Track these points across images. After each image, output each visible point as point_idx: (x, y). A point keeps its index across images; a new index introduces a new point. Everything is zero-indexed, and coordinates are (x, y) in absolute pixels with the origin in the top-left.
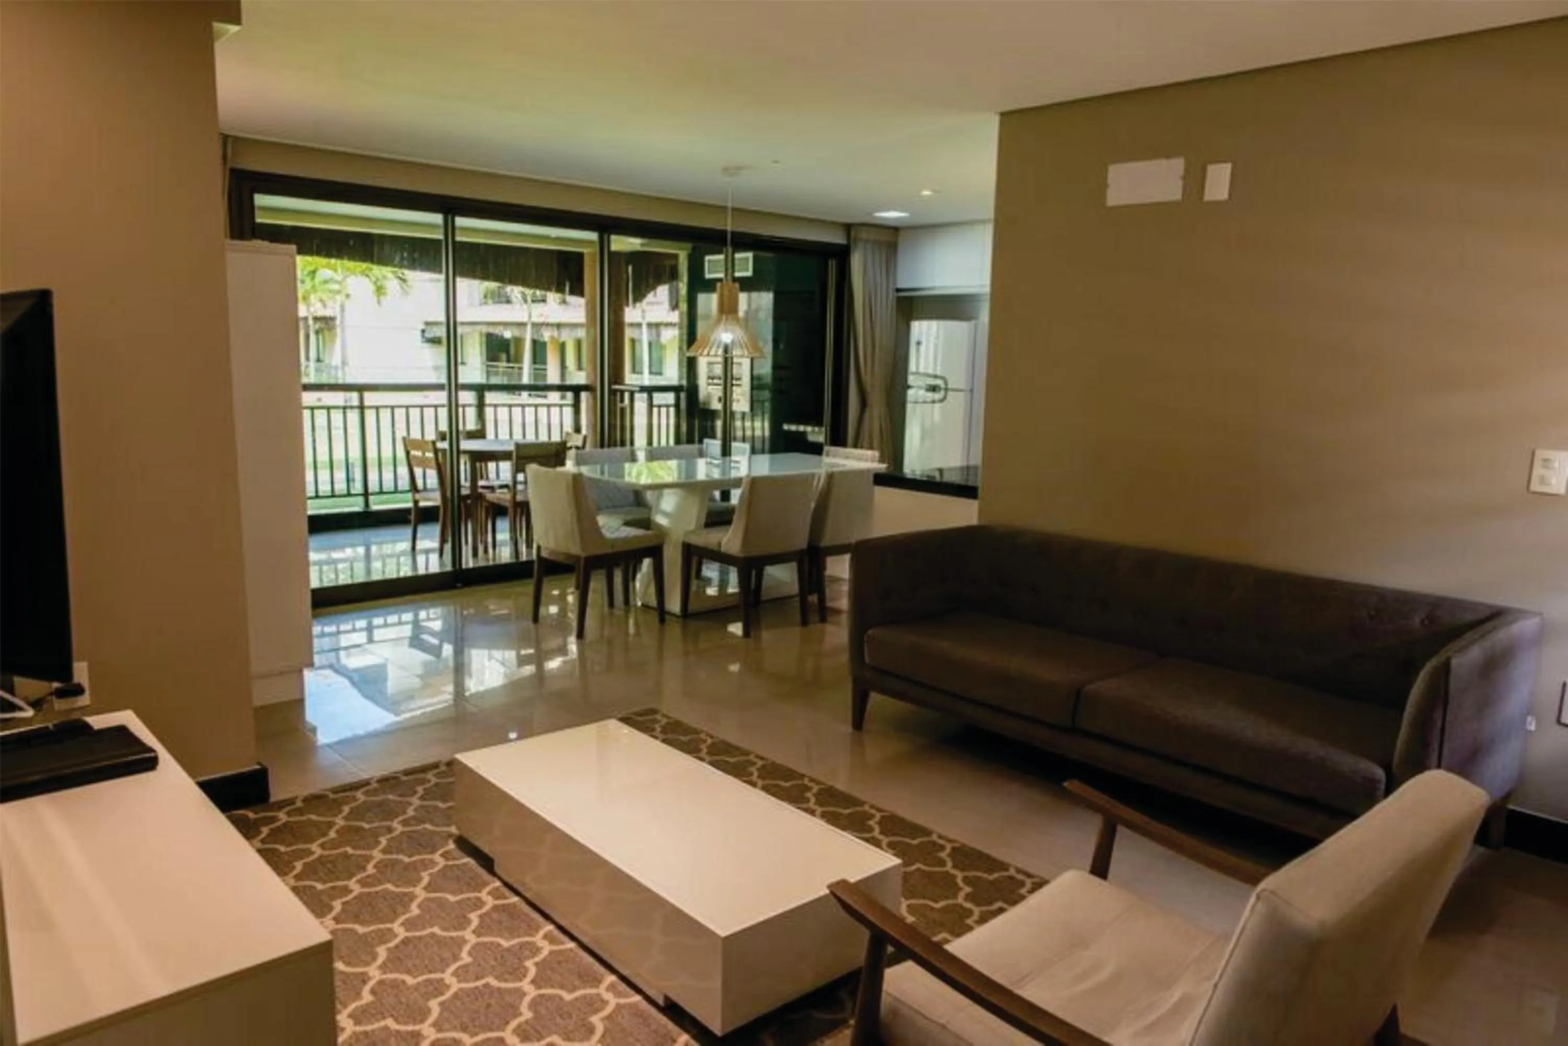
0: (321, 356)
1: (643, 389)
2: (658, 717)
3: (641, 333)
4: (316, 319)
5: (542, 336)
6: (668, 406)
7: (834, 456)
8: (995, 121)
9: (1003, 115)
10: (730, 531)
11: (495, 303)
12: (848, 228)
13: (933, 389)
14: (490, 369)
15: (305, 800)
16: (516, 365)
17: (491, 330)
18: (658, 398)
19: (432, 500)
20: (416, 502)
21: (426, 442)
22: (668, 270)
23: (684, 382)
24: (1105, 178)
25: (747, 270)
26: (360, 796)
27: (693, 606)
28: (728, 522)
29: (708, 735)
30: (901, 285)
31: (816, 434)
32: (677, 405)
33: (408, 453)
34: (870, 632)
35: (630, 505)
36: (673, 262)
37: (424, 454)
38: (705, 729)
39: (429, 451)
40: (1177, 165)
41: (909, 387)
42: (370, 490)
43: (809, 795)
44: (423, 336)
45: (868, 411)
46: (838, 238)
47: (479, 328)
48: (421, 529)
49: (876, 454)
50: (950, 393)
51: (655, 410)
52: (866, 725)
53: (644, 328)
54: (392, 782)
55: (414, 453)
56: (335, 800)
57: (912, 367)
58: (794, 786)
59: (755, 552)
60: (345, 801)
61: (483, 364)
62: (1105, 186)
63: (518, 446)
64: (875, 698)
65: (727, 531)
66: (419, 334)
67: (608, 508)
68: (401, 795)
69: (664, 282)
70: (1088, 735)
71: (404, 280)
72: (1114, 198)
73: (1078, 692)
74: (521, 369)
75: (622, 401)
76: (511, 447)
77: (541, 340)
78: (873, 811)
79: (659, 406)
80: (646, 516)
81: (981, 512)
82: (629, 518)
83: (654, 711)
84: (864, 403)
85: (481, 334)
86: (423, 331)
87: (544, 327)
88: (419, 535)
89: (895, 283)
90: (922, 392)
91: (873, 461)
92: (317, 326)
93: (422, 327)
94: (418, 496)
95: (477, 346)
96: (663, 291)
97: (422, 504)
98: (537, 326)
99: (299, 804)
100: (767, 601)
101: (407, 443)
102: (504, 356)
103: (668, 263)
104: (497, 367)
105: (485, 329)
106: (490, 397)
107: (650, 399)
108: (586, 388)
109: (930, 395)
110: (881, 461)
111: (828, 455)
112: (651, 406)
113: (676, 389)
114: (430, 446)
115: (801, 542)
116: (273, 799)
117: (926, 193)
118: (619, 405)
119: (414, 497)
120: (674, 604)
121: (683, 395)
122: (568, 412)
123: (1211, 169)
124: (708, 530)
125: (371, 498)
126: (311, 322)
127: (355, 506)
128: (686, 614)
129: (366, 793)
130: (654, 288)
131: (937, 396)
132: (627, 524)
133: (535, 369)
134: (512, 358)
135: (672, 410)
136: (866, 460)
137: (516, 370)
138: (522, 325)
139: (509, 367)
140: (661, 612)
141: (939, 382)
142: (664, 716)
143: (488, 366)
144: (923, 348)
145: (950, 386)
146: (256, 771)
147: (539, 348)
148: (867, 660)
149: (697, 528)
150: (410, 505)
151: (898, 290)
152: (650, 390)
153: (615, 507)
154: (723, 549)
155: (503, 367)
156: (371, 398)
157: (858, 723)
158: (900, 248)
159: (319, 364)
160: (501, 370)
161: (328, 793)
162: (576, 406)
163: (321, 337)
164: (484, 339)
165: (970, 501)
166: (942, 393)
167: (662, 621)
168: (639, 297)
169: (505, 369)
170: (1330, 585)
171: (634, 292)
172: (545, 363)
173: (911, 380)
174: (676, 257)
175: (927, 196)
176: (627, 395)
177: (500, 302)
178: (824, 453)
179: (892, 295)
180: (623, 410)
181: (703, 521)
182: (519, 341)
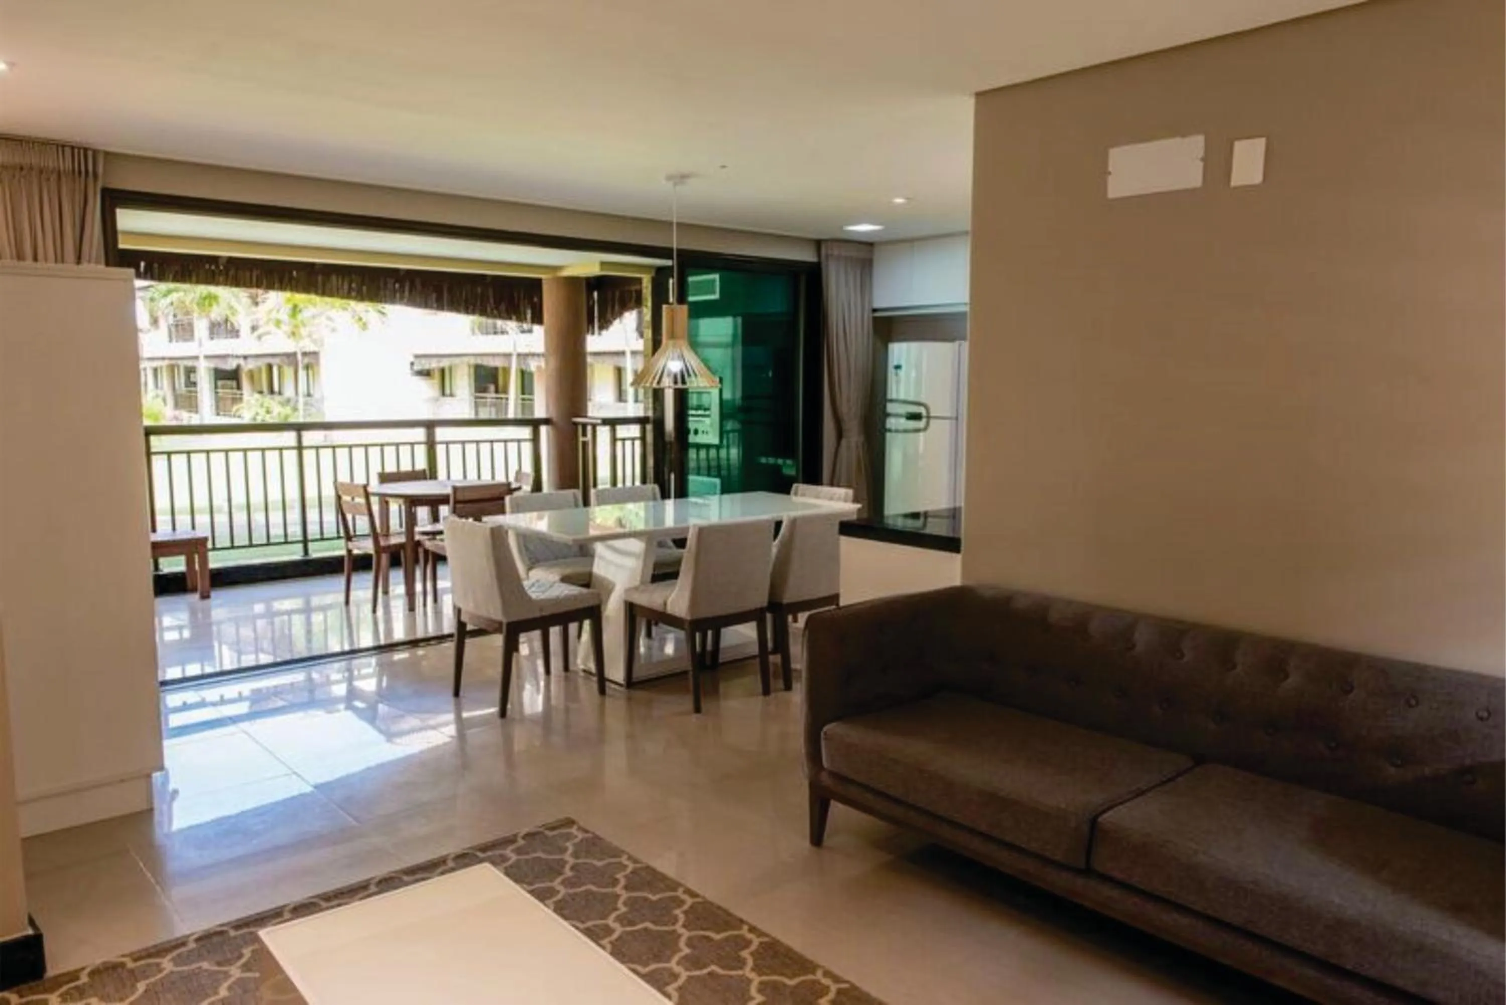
0: (312, 392)
1: (605, 422)
2: (574, 830)
3: (625, 362)
4: (305, 354)
5: (528, 365)
6: (633, 439)
7: (803, 495)
8: (970, 104)
9: (979, 95)
10: (677, 588)
11: (482, 333)
12: (818, 244)
13: (916, 417)
14: (478, 400)
15: (94, 973)
16: (503, 396)
17: (479, 361)
18: (623, 431)
19: (365, 547)
20: (349, 551)
21: (357, 486)
22: (634, 295)
23: (650, 414)
24: (1105, 163)
25: (713, 293)
26: (167, 964)
27: (639, 673)
28: (674, 575)
29: (630, 858)
30: (877, 304)
31: (789, 468)
32: (643, 438)
33: (339, 498)
34: (825, 729)
35: (575, 556)
36: (637, 287)
37: (353, 499)
38: (627, 850)
39: (359, 496)
40: (1196, 143)
41: (888, 415)
42: (310, 537)
43: (745, 954)
44: (412, 369)
45: (844, 442)
46: (807, 256)
47: (466, 359)
48: (356, 578)
49: (850, 492)
50: (932, 422)
51: (619, 444)
52: (827, 841)
53: (628, 355)
54: (215, 939)
55: (346, 498)
56: (132, 971)
57: (892, 393)
58: (727, 939)
59: (706, 612)
60: (144, 974)
61: (472, 395)
62: (1105, 173)
63: (455, 489)
64: (836, 809)
65: (674, 585)
66: (409, 366)
67: (546, 560)
68: (219, 964)
69: (632, 309)
70: (1106, 878)
71: (383, 313)
72: (1117, 188)
73: (1094, 823)
74: (507, 399)
75: (584, 434)
76: (448, 491)
77: (528, 370)
78: (826, 981)
79: (624, 440)
80: (586, 570)
81: (966, 569)
82: (568, 571)
83: (570, 822)
84: (840, 435)
85: (469, 366)
86: (412, 364)
87: (530, 358)
88: (353, 585)
89: (871, 302)
90: (903, 421)
91: (846, 501)
92: (306, 360)
93: (412, 359)
94: (351, 545)
95: (466, 378)
96: (630, 318)
97: (356, 552)
98: (522, 356)
99: (84, 979)
100: (723, 664)
101: (338, 486)
102: (492, 388)
103: (634, 288)
104: (486, 398)
105: (473, 361)
106: (441, 433)
107: (613, 431)
108: (547, 421)
109: (912, 424)
110: (856, 500)
111: (796, 494)
112: (614, 440)
113: (642, 421)
114: (362, 491)
115: (760, 599)
116: (51, 971)
117: (899, 200)
118: (581, 439)
119: (347, 546)
120: (616, 672)
121: (649, 427)
122: (527, 448)
123: (1240, 147)
124: (655, 585)
125: (311, 546)
126: (299, 357)
127: (294, 554)
128: (631, 683)
129: (176, 961)
130: (620, 314)
131: (921, 424)
132: (565, 579)
133: (523, 399)
134: (500, 388)
135: (638, 443)
136: (839, 499)
137: (504, 401)
138: (508, 356)
139: (497, 398)
140: (602, 681)
141: (922, 410)
142: (581, 829)
143: (476, 398)
144: (902, 373)
145: (932, 414)
146: (27, 938)
147: (526, 379)
148: (825, 763)
149: (643, 582)
150: (343, 552)
151: (875, 310)
152: (612, 423)
153: (556, 558)
154: (670, 610)
155: (492, 398)
156: (310, 438)
157: (817, 839)
158: (875, 264)
159: (309, 398)
160: (488, 400)
161: (126, 960)
162: (535, 440)
163: (310, 372)
164: (472, 370)
165: (954, 555)
166: (924, 421)
167: (602, 691)
168: (605, 324)
169: (494, 400)
170: (1420, 671)
171: (599, 321)
172: (531, 393)
173: (891, 408)
174: (639, 281)
175: (900, 205)
176: (589, 428)
177: (487, 333)
178: (792, 492)
179: (868, 315)
180: (585, 444)
181: (650, 572)
182: (506, 371)
